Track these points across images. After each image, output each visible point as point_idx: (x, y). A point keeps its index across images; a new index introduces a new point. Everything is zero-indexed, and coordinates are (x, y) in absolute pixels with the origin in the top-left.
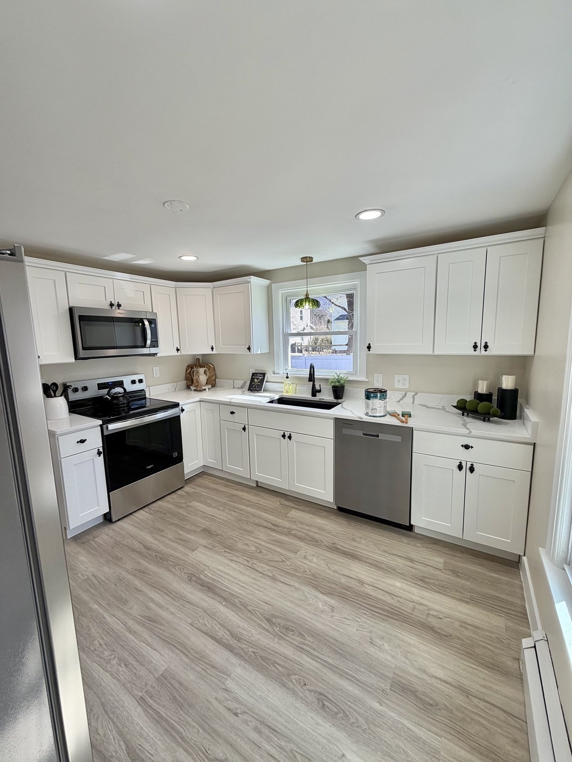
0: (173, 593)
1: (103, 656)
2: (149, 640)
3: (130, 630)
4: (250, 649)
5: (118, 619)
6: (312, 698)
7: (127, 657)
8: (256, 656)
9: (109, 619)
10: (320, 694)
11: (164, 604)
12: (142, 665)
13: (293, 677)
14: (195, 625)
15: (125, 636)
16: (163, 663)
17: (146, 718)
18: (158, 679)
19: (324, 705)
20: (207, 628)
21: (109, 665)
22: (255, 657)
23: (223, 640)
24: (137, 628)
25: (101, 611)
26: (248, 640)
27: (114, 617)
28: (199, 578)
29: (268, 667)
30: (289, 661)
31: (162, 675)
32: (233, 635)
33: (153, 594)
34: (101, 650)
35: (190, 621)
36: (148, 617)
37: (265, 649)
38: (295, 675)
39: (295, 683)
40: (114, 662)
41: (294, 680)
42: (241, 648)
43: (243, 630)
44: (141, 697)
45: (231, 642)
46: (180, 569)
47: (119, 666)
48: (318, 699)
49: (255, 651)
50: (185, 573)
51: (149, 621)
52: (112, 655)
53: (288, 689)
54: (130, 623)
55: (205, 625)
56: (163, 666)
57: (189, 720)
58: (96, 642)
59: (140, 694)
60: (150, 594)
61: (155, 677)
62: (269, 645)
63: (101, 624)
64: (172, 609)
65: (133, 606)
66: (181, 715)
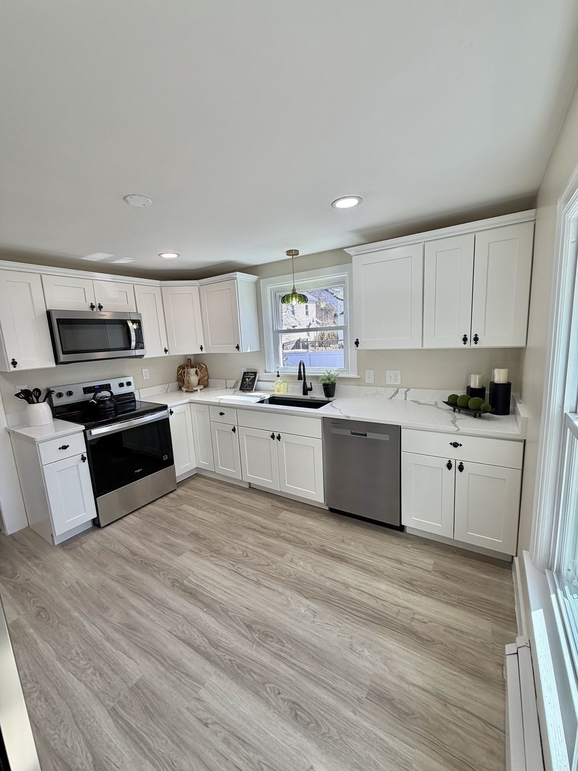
0: (155, 600)
1: (78, 665)
2: (126, 648)
3: (108, 638)
4: (227, 657)
5: (97, 627)
6: (285, 707)
7: (102, 666)
8: (232, 663)
9: (88, 627)
10: (294, 703)
11: (144, 611)
12: (116, 673)
13: (267, 686)
14: (174, 632)
15: (103, 645)
16: (138, 672)
17: (115, 729)
18: (131, 689)
19: (296, 715)
20: (186, 636)
21: (84, 675)
22: (231, 665)
23: (200, 648)
24: (117, 636)
25: (81, 619)
26: (226, 648)
27: (93, 626)
28: (182, 584)
29: (243, 675)
30: (265, 669)
31: (135, 684)
32: (210, 642)
33: (134, 601)
34: (78, 659)
35: (169, 628)
36: (128, 624)
37: (242, 656)
38: (270, 683)
39: (269, 691)
40: (89, 671)
41: (268, 689)
42: (217, 655)
43: (222, 637)
44: (113, 707)
45: (208, 650)
46: (164, 575)
47: (94, 676)
48: (291, 709)
49: (232, 658)
50: (169, 579)
51: (128, 628)
52: (88, 664)
53: (261, 698)
54: (109, 631)
55: (184, 632)
56: (137, 675)
57: (159, 730)
58: (73, 651)
59: (112, 704)
60: (131, 600)
61: (128, 687)
62: (246, 652)
63: (80, 632)
64: (152, 616)
65: (114, 613)
66: (151, 726)
